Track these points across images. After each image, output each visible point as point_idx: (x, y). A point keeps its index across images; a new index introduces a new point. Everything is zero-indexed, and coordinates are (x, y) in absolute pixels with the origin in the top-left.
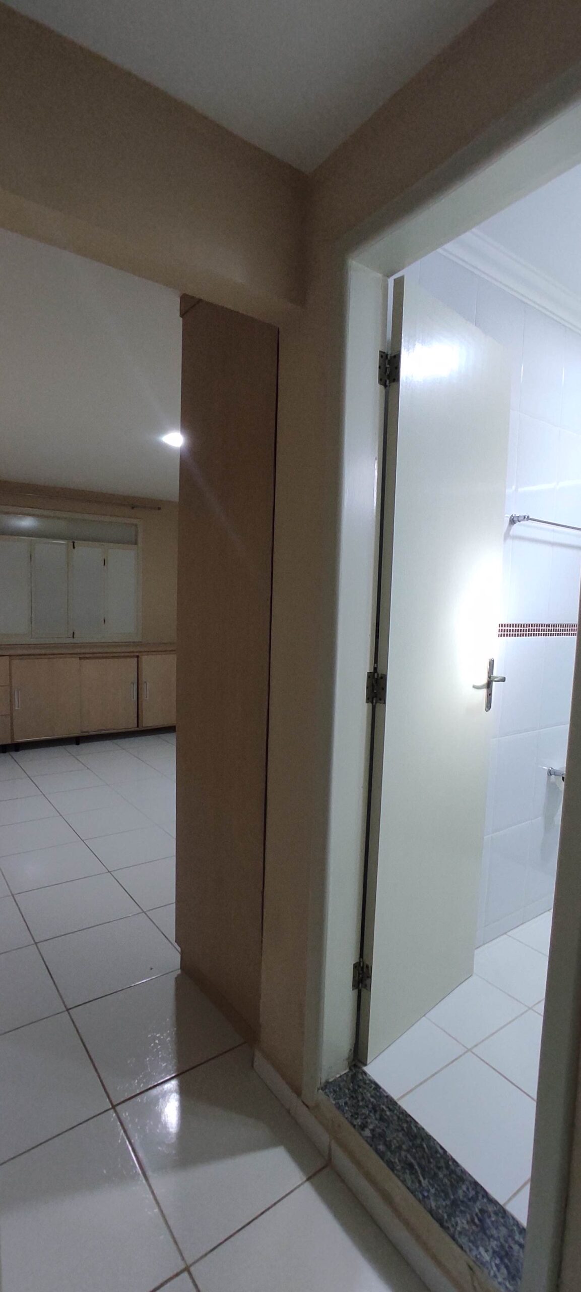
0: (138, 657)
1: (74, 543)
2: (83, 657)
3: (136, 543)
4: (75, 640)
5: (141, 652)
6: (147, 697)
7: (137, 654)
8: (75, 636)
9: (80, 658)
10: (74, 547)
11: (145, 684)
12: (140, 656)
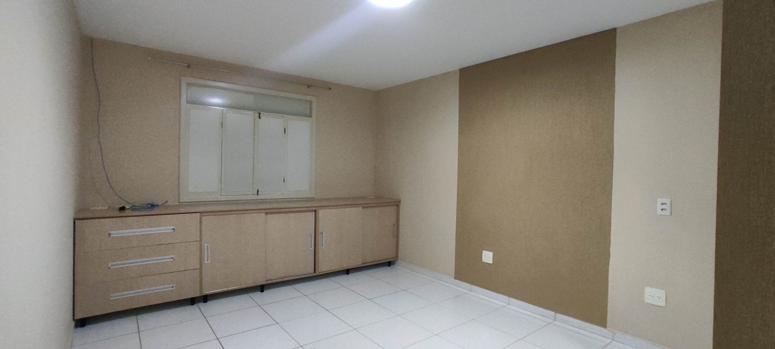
0: (315, 211)
1: (260, 113)
2: (268, 212)
3: (310, 116)
4: (260, 197)
5: (317, 207)
6: (322, 246)
7: (315, 209)
8: (259, 193)
9: (266, 214)
10: (260, 118)
11: (321, 235)
12: (317, 211)
